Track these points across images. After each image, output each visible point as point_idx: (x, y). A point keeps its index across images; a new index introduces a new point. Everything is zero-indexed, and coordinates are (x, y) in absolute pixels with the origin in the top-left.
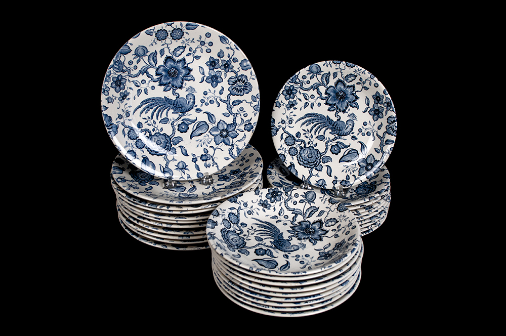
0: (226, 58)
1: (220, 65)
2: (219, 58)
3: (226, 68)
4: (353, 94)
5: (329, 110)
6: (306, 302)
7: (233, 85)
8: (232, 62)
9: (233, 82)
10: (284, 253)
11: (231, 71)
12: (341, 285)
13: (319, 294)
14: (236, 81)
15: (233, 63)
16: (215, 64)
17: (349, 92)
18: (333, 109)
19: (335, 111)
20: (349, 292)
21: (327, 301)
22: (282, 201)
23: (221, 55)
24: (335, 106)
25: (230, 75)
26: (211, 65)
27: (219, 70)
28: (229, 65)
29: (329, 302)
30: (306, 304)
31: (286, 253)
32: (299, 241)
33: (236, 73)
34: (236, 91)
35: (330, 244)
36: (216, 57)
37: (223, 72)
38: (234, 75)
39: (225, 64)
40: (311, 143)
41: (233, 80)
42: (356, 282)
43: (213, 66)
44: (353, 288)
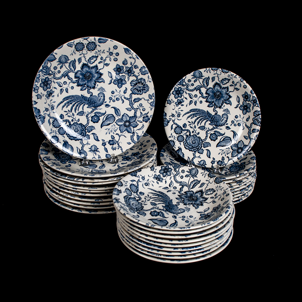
0: (129, 65)
1: (125, 71)
2: (124, 65)
3: (129, 73)
4: (227, 94)
5: (208, 106)
6: (190, 251)
7: (134, 86)
8: (134, 68)
9: (134, 84)
10: (173, 215)
11: (133, 76)
12: (218, 239)
13: (200, 245)
14: (137, 84)
15: (134, 70)
16: (121, 70)
17: (224, 92)
18: (211, 105)
19: (213, 107)
20: (223, 245)
21: (206, 251)
22: (172, 176)
23: (125, 63)
24: (213, 103)
25: (132, 78)
26: (117, 70)
27: (124, 74)
28: (131, 71)
29: (208, 252)
30: (190, 253)
31: (175, 215)
32: (185, 206)
33: (137, 77)
34: (136, 91)
35: (209, 208)
36: (121, 65)
37: (127, 76)
38: (135, 79)
39: (129, 70)
40: (194, 132)
41: (134, 83)
42: (229, 237)
43: (119, 71)
44: (227, 242)
